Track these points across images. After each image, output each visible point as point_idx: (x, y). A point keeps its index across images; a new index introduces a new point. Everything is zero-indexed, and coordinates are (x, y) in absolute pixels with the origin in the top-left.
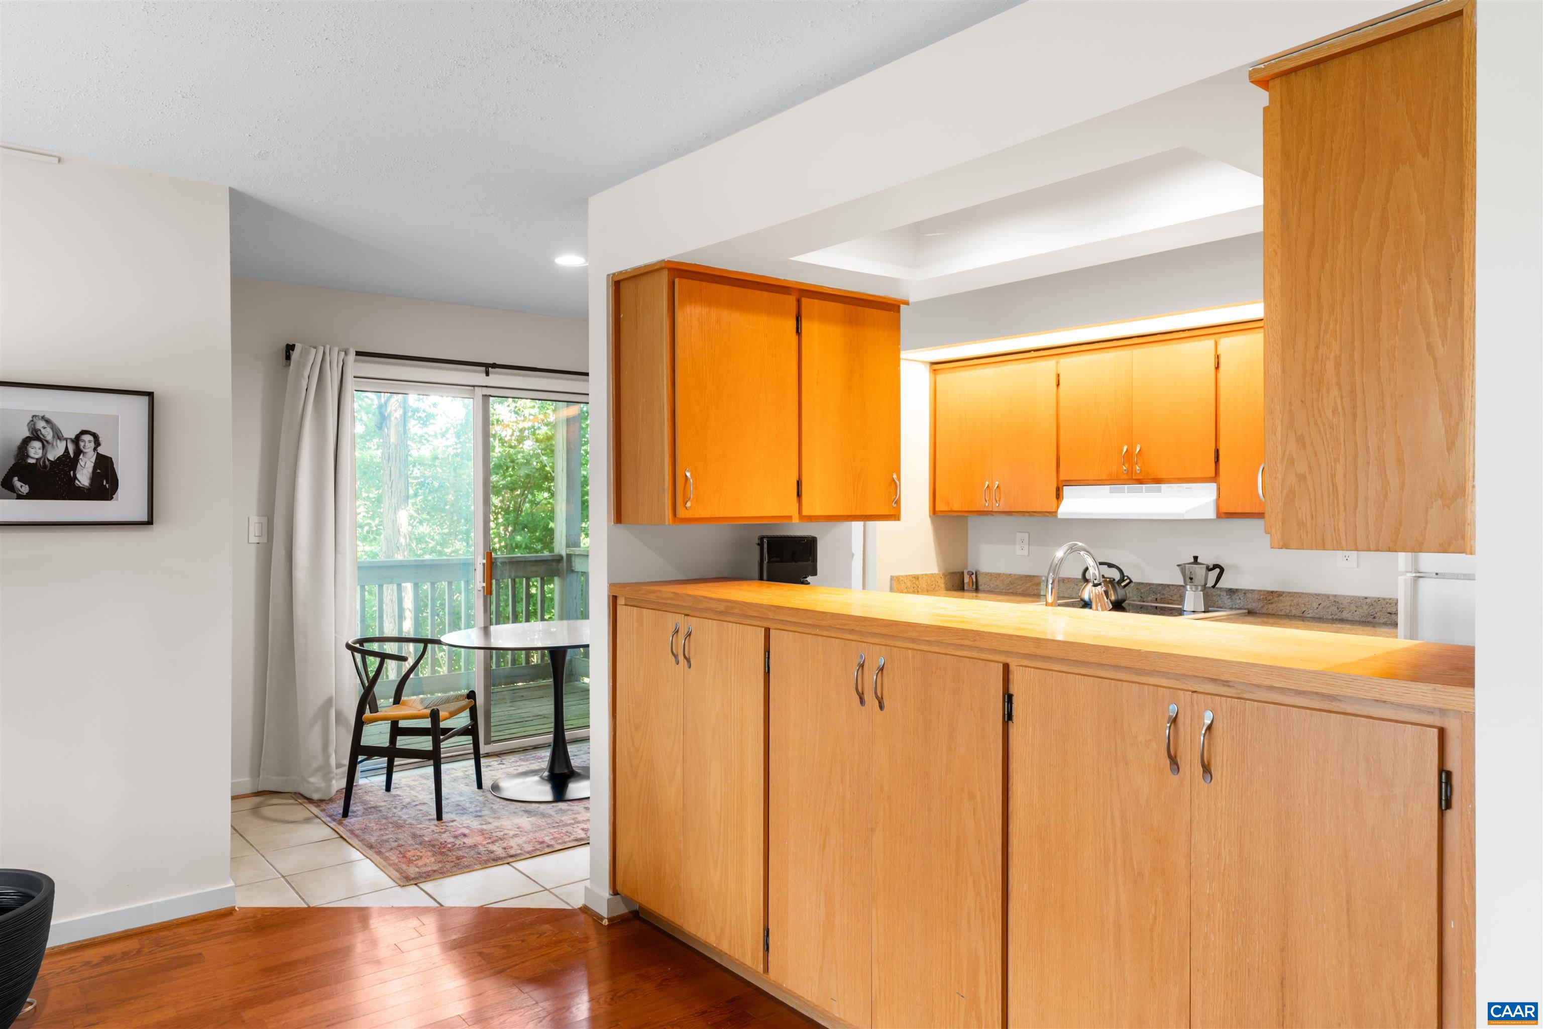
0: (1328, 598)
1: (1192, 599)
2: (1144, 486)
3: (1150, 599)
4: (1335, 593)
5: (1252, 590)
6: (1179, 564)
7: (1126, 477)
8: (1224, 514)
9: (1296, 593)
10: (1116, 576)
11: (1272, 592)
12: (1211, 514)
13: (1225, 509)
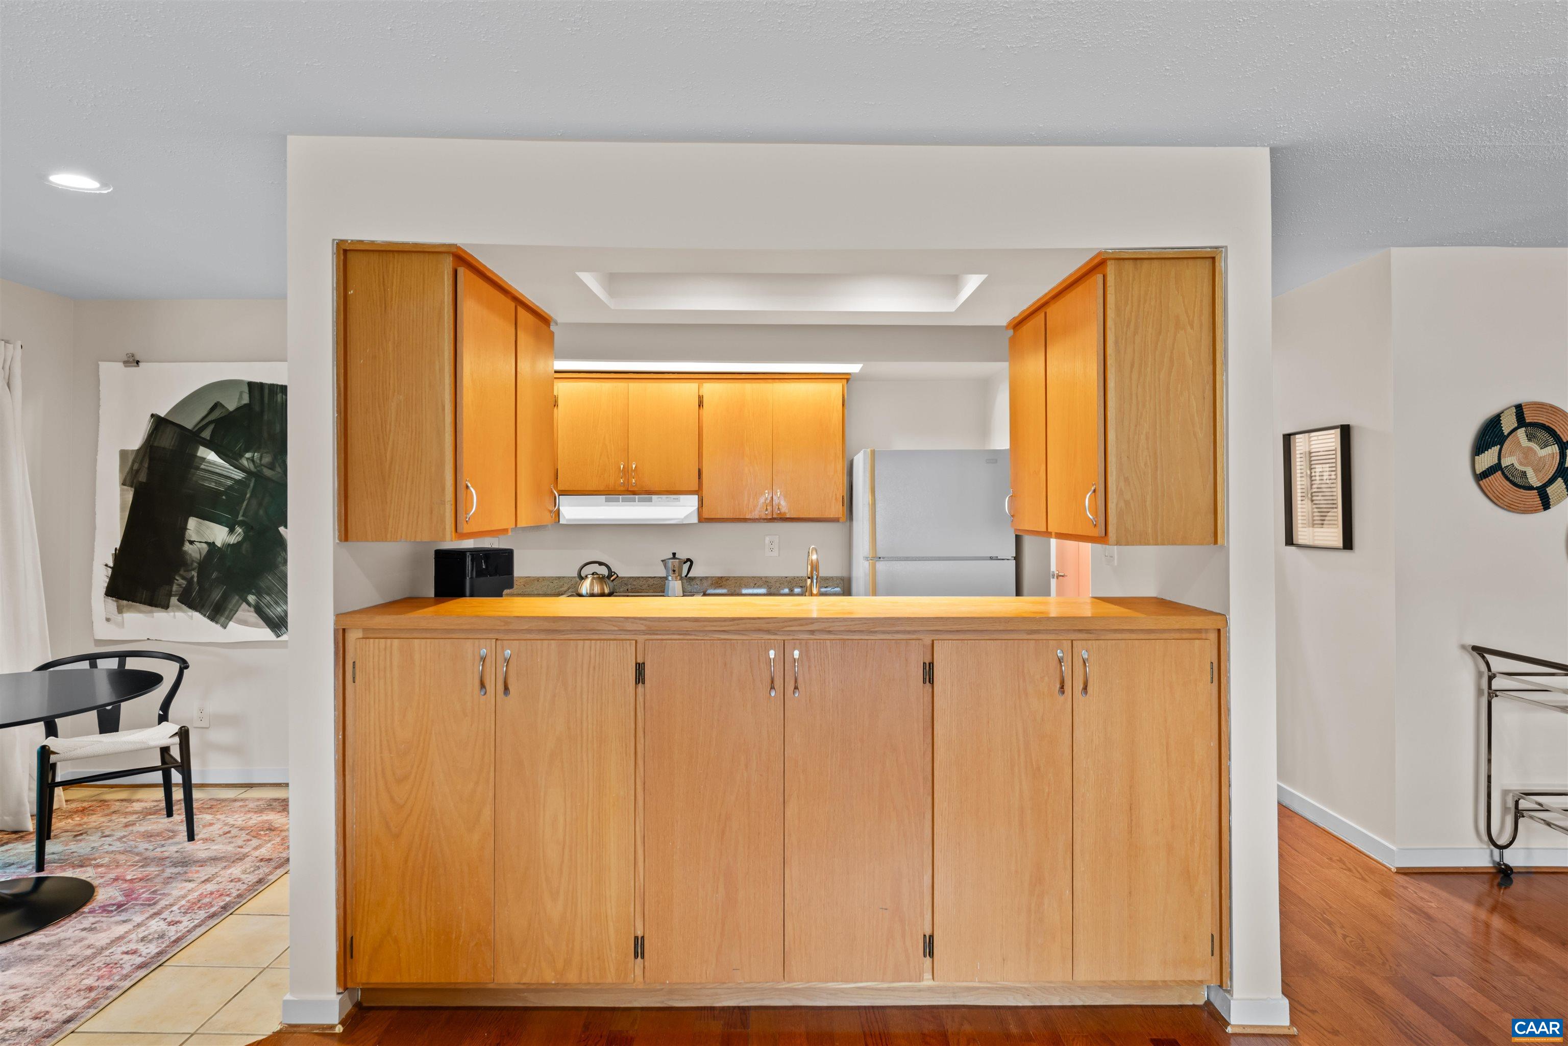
0: (761, 579)
1: (675, 585)
2: (637, 496)
3: (622, 590)
4: (765, 576)
5: (706, 577)
6: (663, 559)
7: (622, 489)
8: (703, 519)
9: (739, 577)
10: (603, 571)
11: (722, 577)
12: (695, 520)
13: (706, 515)
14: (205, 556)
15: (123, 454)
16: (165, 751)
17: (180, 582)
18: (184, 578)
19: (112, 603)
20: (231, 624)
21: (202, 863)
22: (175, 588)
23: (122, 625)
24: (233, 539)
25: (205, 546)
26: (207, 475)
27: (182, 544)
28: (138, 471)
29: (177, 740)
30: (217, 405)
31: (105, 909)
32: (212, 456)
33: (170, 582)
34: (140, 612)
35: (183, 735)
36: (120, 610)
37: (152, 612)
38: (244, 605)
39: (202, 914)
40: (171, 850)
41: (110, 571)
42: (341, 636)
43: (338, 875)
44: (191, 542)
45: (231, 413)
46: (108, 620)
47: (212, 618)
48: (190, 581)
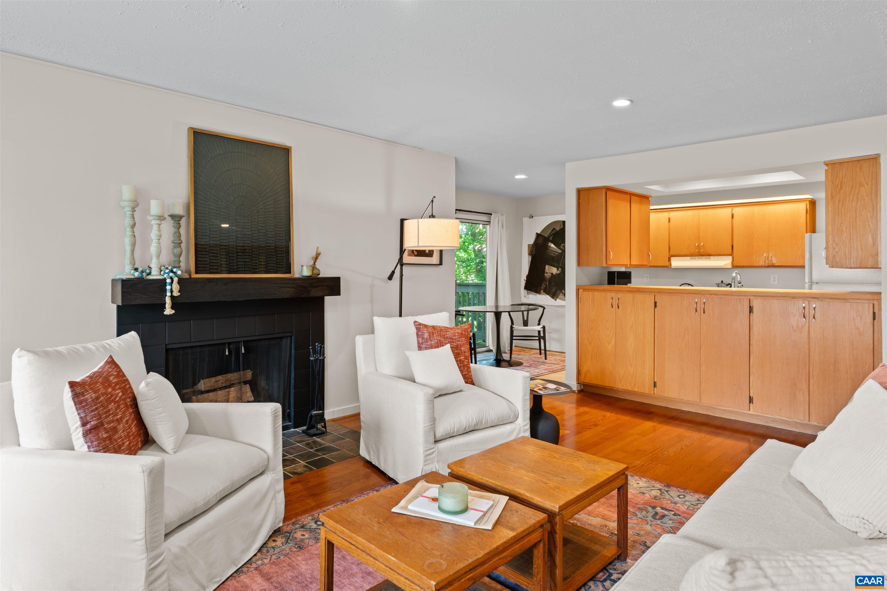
2: (704, 257)
7: (697, 254)
8: (735, 266)
12: (730, 266)
13: (735, 264)
14: (551, 278)
15: (529, 245)
16: (539, 332)
17: (544, 286)
18: (545, 284)
19: (526, 291)
20: (558, 300)
21: (548, 363)
22: (542, 287)
23: (528, 298)
24: (558, 272)
25: (550, 274)
26: (551, 251)
27: (544, 274)
28: (533, 251)
29: (542, 329)
30: (554, 229)
31: (525, 366)
32: (552, 245)
33: (541, 286)
34: (533, 295)
35: (544, 327)
36: (528, 294)
37: (536, 295)
38: (561, 294)
39: (548, 371)
40: (541, 360)
41: (525, 281)
42: (578, 290)
43: (577, 352)
44: (547, 273)
45: (558, 231)
46: (525, 296)
47: (552, 297)
48: (546, 285)
